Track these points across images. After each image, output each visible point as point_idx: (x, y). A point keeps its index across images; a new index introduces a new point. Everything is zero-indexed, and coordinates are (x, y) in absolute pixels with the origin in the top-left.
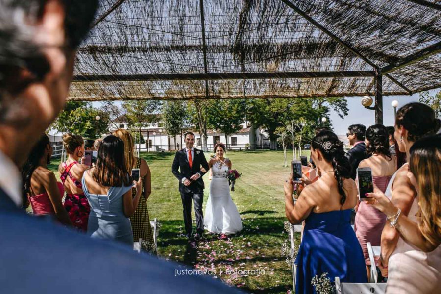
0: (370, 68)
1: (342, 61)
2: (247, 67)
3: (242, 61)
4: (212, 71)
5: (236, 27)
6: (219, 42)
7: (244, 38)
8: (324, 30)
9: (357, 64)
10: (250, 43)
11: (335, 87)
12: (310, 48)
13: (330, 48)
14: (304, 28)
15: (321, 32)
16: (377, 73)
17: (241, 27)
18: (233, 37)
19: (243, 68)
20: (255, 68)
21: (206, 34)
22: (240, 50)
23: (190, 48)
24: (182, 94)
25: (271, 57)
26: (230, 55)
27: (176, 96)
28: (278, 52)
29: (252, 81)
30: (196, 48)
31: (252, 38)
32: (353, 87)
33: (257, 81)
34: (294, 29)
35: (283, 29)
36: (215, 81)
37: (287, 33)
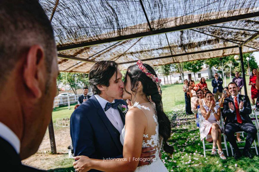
0: (236, 45)
1: (224, 44)
2: (186, 51)
3: (184, 50)
4: (174, 54)
5: (180, 40)
6: (175, 45)
7: (183, 42)
8: (212, 36)
9: (230, 44)
10: (185, 43)
11: (225, 52)
12: (209, 42)
13: (217, 40)
14: (204, 36)
15: (211, 36)
16: (239, 46)
17: (181, 39)
18: (179, 43)
19: (185, 51)
20: (190, 51)
21: (169, 43)
22: (183, 46)
23: (165, 48)
24: (164, 63)
25: (195, 47)
26: (179, 48)
27: (162, 64)
28: (197, 45)
29: (190, 55)
30: (167, 48)
31: (186, 42)
32: (233, 51)
33: (192, 55)
34: (200, 37)
35: (197, 38)
36: (176, 57)
37: (198, 38)
